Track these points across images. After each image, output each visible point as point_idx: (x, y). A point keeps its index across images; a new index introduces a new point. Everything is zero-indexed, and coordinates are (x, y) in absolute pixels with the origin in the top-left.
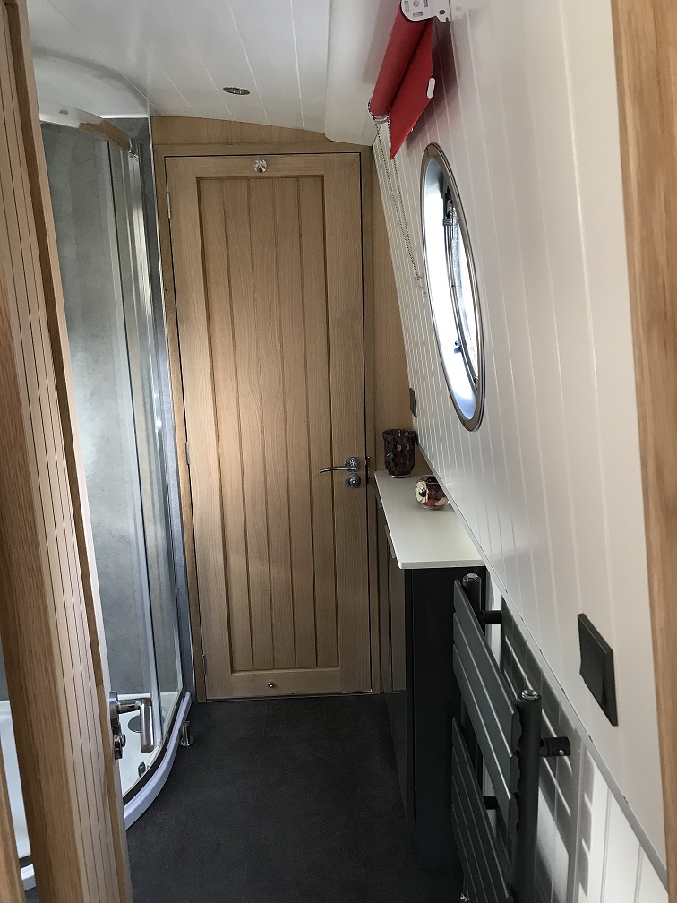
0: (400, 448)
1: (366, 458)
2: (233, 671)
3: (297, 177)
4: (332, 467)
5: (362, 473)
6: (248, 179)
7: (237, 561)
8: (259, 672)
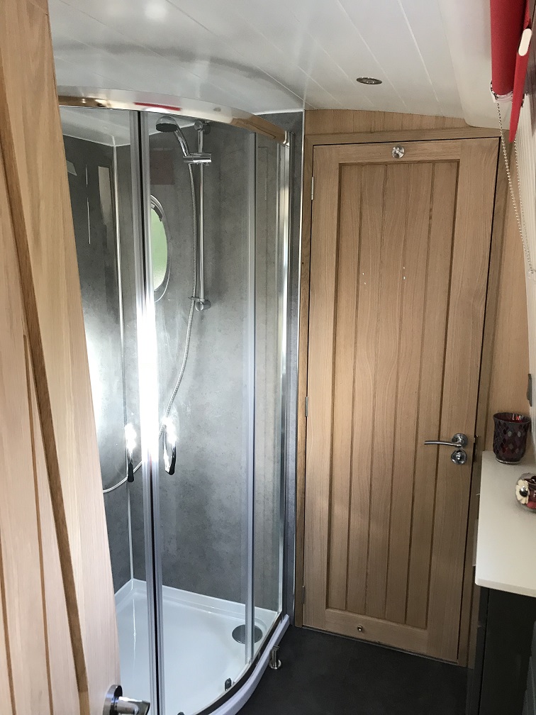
0: (510, 434)
1: (475, 436)
2: (327, 607)
3: (434, 162)
4: (439, 441)
5: (470, 451)
6: (386, 164)
7: (340, 511)
8: (351, 614)
